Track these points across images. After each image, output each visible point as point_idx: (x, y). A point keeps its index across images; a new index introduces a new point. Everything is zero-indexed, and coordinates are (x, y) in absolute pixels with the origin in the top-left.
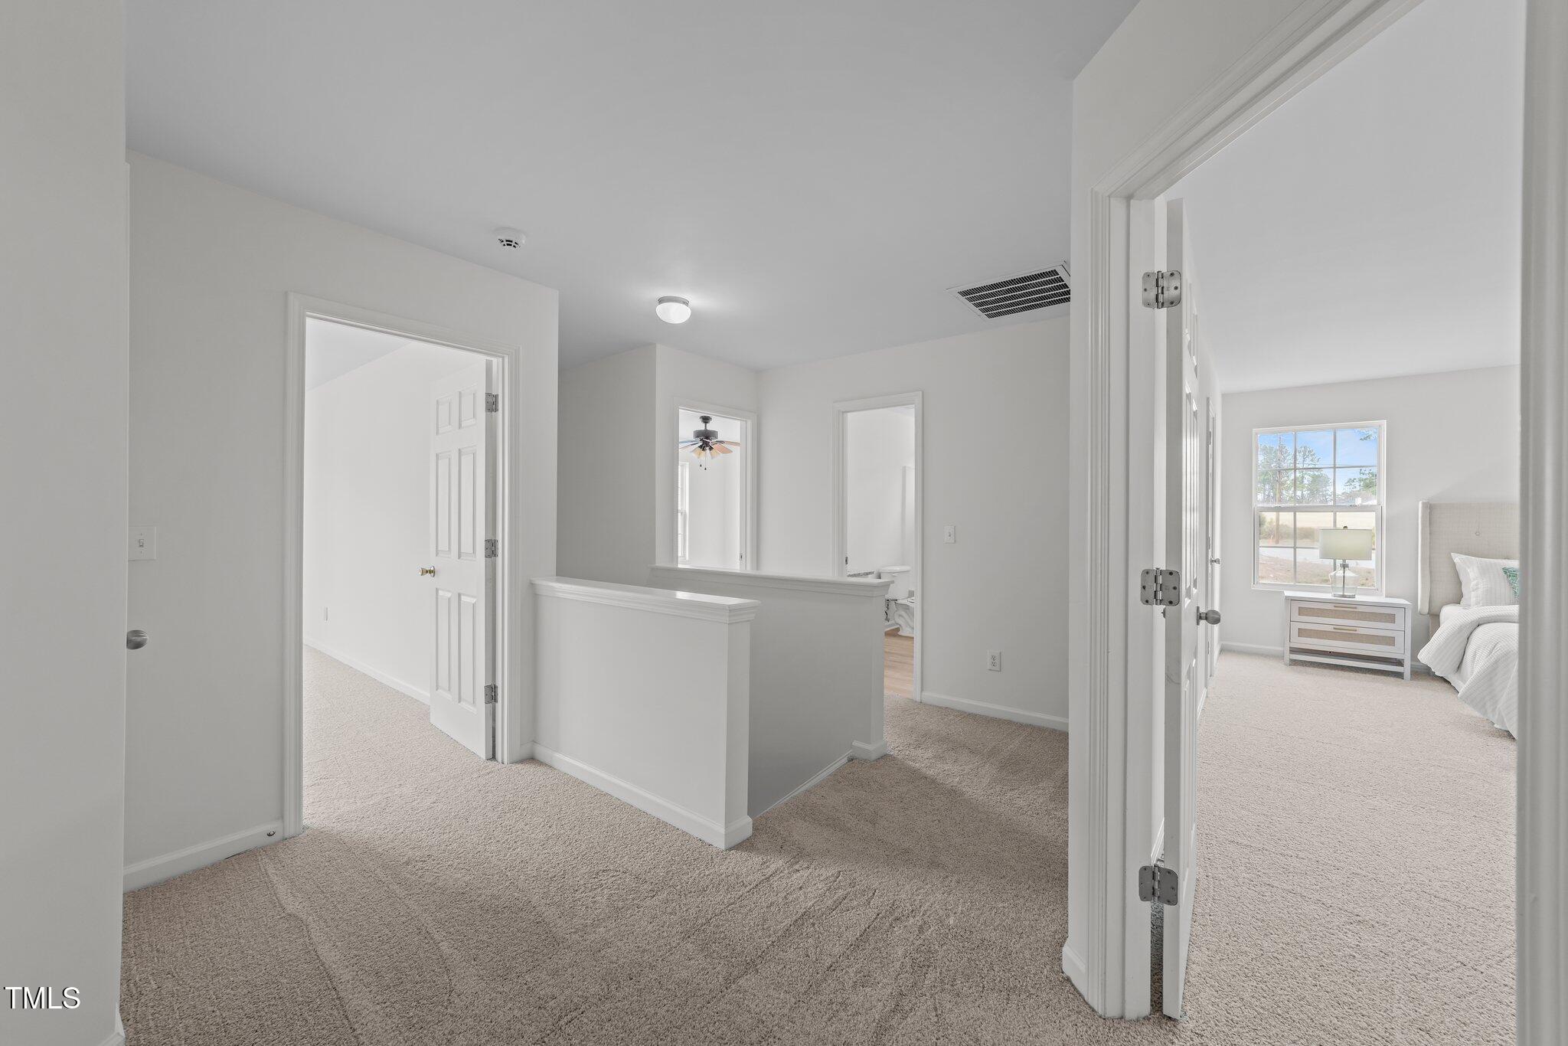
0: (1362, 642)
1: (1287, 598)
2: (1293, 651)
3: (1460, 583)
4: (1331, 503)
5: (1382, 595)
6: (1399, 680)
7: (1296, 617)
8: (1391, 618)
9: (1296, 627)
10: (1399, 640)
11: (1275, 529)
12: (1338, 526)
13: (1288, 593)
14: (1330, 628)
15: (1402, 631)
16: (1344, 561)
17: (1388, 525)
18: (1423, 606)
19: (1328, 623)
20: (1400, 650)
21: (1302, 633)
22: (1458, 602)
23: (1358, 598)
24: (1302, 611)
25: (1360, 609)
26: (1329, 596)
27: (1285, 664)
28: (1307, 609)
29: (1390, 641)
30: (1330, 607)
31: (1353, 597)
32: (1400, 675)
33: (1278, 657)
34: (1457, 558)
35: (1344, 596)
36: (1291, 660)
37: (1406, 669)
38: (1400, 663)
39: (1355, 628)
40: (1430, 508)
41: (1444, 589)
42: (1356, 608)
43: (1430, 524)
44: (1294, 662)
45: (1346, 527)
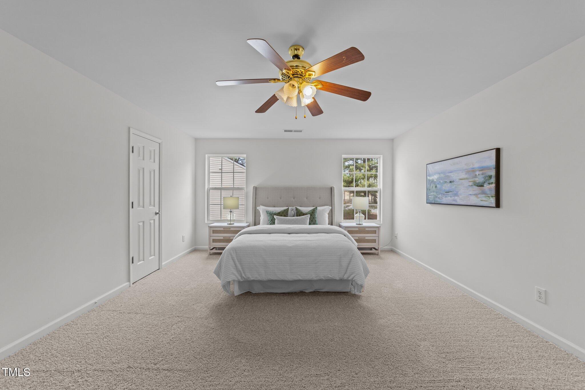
1: (209, 226)
2: (211, 249)
7: (212, 234)
9: (212, 239)
14: (222, 238)
16: (231, 210)
17: (247, 195)
19: (221, 236)
21: (214, 241)
23: (235, 224)
24: (214, 232)
25: (232, 229)
30: (222, 229)
31: (233, 224)
33: (206, 252)
35: (230, 224)
39: (230, 237)
40: (256, 188)
43: (256, 194)
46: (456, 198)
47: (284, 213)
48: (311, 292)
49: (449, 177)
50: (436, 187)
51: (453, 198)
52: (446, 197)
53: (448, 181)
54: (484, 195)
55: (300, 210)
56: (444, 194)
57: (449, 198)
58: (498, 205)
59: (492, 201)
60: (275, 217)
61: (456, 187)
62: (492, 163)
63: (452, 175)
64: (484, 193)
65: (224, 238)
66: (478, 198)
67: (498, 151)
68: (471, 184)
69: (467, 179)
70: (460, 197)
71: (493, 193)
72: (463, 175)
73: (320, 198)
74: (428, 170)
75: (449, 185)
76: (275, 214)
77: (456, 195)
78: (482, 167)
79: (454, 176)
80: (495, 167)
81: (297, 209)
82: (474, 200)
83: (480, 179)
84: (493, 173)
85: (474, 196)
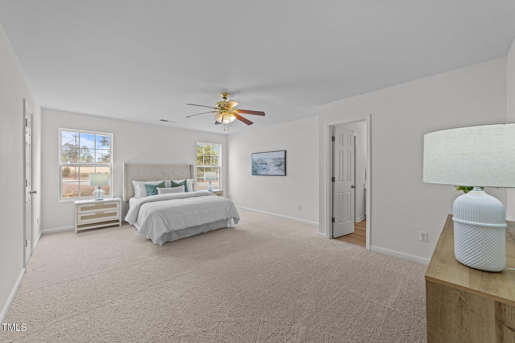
0: (105, 216)
1: (76, 204)
2: (79, 227)
3: (134, 190)
4: (94, 163)
5: (112, 197)
6: (118, 227)
7: (80, 211)
8: (115, 206)
9: (80, 216)
10: (118, 214)
11: (74, 174)
12: (96, 172)
13: (76, 202)
14: (94, 214)
15: (119, 210)
16: (99, 186)
17: (114, 171)
18: (124, 199)
19: (92, 212)
20: (118, 217)
21: (83, 218)
22: (134, 196)
23: (105, 200)
24: (82, 209)
25: (105, 204)
26: (93, 201)
27: (75, 234)
28: (84, 208)
29: (115, 214)
30: (94, 205)
31: (102, 199)
32: (118, 226)
33: (72, 231)
34: (134, 182)
35: (99, 200)
36: (78, 231)
37: (120, 223)
38: (118, 221)
39: (103, 212)
40: (126, 165)
41: (130, 193)
42: (104, 204)
43: (126, 171)
44: (79, 232)
45: (99, 173)
46: (268, 172)
47: (162, 186)
48: (208, 232)
49: (264, 161)
50: (258, 166)
51: (267, 172)
52: (263, 171)
53: (264, 163)
54: (280, 170)
55: (175, 183)
56: (262, 170)
57: (265, 172)
58: (285, 175)
59: (283, 173)
60: (157, 188)
61: (268, 167)
62: (283, 156)
63: (266, 161)
64: (280, 169)
65: (96, 213)
66: (278, 171)
67: (285, 151)
68: (275, 165)
69: (273, 163)
70: (270, 171)
71: (284, 169)
72: (271, 161)
73: (182, 173)
74: (253, 157)
75: (264, 165)
76: (156, 186)
77: (268, 170)
78: (279, 158)
79: (267, 161)
80: (284, 158)
81: (172, 182)
82: (276, 173)
83: (278, 163)
84: (284, 161)
85: (276, 171)
